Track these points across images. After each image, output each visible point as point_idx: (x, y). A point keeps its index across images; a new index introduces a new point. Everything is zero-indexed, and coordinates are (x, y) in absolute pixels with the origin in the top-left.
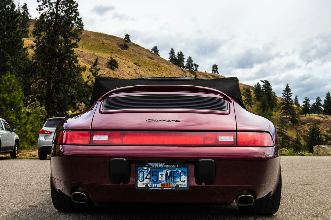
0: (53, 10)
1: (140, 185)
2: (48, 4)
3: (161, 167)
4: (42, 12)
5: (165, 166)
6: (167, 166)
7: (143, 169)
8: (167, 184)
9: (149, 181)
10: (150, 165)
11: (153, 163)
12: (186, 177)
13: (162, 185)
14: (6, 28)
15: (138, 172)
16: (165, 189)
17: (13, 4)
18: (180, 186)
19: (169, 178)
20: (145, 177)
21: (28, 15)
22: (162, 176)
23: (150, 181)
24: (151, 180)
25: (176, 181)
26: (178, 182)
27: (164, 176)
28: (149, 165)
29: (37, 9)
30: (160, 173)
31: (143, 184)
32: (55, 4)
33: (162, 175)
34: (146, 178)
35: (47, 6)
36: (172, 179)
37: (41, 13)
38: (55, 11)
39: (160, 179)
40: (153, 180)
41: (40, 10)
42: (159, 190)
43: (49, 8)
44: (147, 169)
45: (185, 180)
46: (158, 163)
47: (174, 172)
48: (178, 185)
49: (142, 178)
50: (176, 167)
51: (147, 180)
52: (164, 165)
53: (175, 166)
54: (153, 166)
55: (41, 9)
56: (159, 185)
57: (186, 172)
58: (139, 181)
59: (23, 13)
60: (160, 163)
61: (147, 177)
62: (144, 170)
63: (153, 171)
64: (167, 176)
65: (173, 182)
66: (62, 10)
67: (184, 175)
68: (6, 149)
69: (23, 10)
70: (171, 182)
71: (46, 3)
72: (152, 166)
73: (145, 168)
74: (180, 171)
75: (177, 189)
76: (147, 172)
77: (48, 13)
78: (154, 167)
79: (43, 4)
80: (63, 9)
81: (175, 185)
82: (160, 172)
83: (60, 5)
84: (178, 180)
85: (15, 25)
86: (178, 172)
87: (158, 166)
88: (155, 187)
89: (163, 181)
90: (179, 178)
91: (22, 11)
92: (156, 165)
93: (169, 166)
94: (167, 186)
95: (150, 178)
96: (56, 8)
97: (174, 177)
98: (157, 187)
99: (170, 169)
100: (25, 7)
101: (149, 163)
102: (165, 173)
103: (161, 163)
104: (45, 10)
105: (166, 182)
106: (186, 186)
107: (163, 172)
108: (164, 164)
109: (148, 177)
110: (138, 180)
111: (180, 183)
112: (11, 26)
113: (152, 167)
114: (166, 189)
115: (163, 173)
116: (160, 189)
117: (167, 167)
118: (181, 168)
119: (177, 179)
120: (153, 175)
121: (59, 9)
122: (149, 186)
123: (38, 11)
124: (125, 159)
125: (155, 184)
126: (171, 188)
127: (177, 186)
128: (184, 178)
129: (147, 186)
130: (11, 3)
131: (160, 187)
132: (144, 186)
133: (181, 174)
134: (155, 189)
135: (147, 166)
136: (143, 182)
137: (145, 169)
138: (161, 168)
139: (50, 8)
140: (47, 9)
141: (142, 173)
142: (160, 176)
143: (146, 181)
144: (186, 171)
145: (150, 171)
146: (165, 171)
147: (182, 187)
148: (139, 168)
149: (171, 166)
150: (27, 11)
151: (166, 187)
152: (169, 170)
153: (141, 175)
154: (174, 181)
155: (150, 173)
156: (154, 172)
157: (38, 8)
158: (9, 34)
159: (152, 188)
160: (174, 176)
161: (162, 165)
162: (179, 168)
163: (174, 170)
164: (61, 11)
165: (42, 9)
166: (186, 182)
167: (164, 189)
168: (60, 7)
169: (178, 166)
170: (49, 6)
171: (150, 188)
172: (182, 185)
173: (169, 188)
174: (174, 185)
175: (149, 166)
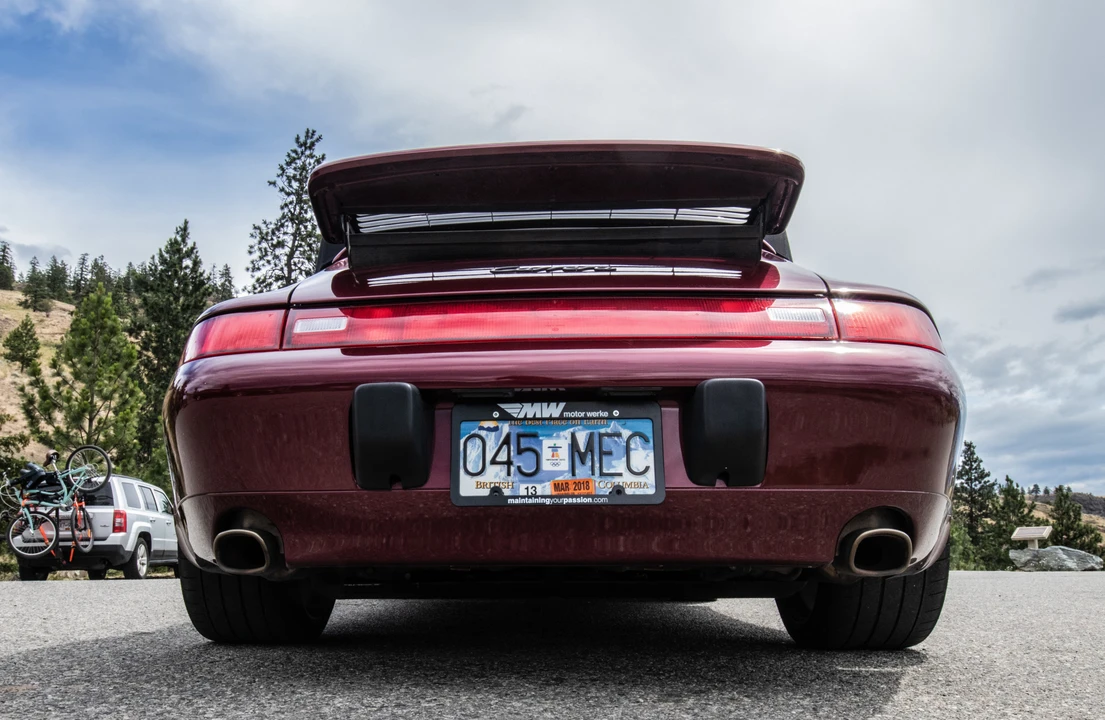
0: (282, 269)
1: (468, 487)
2: (270, 258)
3: (551, 419)
4: (258, 274)
5: (566, 414)
6: (576, 414)
7: (481, 428)
8: (578, 484)
9: (504, 473)
10: (509, 411)
11: (519, 405)
12: (652, 455)
13: (556, 486)
14: (182, 308)
15: (462, 441)
16: (570, 501)
17: (197, 257)
18: (629, 491)
19: (583, 462)
20: (489, 457)
21: (233, 290)
22: (555, 454)
23: (509, 474)
24: (512, 469)
25: (612, 471)
26: (620, 475)
27: (564, 453)
28: (502, 411)
29: (248, 269)
30: (547, 443)
31: (479, 485)
32: (286, 258)
33: (555, 448)
34: (494, 462)
35: (269, 262)
36: (597, 465)
37: (256, 277)
38: (286, 272)
39: (546, 466)
40: (519, 468)
41: (253, 271)
42: (544, 505)
43: (273, 265)
44: (496, 429)
45: (647, 468)
46: (537, 406)
47: (601, 436)
48: (619, 486)
49: (476, 462)
50: (611, 418)
51: (497, 468)
52: (564, 410)
53: (606, 414)
54: (522, 416)
55: (256, 269)
56: (545, 489)
57: (650, 435)
58: (467, 472)
59: (223, 285)
60: (545, 405)
61: (498, 459)
62: (483, 433)
63: (519, 436)
64: (576, 454)
65: (602, 474)
66: (299, 268)
67: (644, 448)
68: (163, 556)
69: (223, 280)
70: (593, 474)
71: (266, 255)
72: (515, 416)
73: (486, 424)
74: (626, 433)
75: (618, 500)
76: (497, 439)
77: (271, 277)
78: (525, 418)
79: (261, 258)
80: (303, 268)
81: (609, 485)
82: (549, 436)
83: (296, 260)
84: (620, 466)
85: (200, 302)
86: (619, 435)
87: (538, 416)
88: (529, 497)
89: (561, 473)
90: (624, 459)
91: (219, 282)
92: (530, 410)
93: (582, 414)
94: (576, 493)
95: (509, 463)
96: (288, 264)
97: (605, 458)
98: (537, 497)
99: (586, 427)
100: (226, 273)
101: (502, 406)
102: (569, 441)
103: (553, 405)
104: (264, 271)
105: (574, 474)
106: (651, 491)
107: (558, 437)
108: (562, 405)
109: (503, 457)
110: (462, 471)
111: (627, 478)
112: (193, 303)
113: (517, 419)
114: (574, 500)
115: (559, 443)
116: (548, 502)
117: (575, 419)
118: (630, 423)
119: (614, 463)
120: (520, 452)
121: (293, 267)
122: (507, 492)
123: (250, 273)
124: (409, 385)
125: (530, 486)
126: (593, 497)
127: (618, 490)
128: (643, 457)
129: (496, 490)
130: (193, 256)
131: (551, 497)
132: (486, 492)
133: (632, 446)
134: (530, 501)
135: (496, 415)
136: (480, 479)
137: (489, 429)
138: (552, 422)
139: (276, 265)
140: (268, 267)
141: (478, 442)
142: (546, 454)
143: (494, 475)
144: (649, 432)
145: (508, 436)
146: (567, 433)
147: (637, 493)
148: (464, 425)
149: (589, 414)
150: (230, 282)
151: (573, 496)
152: (583, 430)
153: (473, 452)
154: (605, 471)
155: (507, 441)
156: (522, 440)
157: (251, 266)
158: (187, 320)
159: (517, 501)
160: (602, 453)
161: (554, 410)
162: (623, 422)
163: (603, 431)
164: (298, 271)
165: (259, 269)
166: (651, 474)
167: (566, 501)
168: (295, 264)
169: (616, 413)
170: (272, 262)
171: (510, 501)
172: (639, 485)
173: (587, 496)
174: (602, 488)
175: (506, 417)
